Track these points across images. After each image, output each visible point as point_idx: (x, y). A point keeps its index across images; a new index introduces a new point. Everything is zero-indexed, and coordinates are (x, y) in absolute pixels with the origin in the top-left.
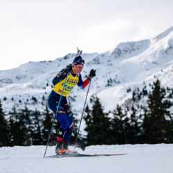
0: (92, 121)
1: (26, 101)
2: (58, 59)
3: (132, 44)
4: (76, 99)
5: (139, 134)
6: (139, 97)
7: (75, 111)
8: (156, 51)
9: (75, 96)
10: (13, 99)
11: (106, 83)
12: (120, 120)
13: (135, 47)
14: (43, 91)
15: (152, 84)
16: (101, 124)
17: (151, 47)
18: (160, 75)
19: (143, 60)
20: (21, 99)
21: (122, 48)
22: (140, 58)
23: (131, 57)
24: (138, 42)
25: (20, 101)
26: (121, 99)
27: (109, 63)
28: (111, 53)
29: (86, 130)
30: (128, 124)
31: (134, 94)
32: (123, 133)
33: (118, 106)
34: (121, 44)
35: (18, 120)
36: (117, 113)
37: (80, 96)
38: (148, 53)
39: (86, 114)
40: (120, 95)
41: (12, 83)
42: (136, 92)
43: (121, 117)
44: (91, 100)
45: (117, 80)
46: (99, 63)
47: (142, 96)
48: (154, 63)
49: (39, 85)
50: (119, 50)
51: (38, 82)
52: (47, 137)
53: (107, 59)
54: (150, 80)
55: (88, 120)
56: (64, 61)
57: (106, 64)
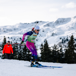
0: (44, 50)
1: (17, 39)
2: (32, 23)
3: (64, 19)
4: (38, 40)
5: (63, 57)
6: (65, 42)
7: (37, 45)
8: (73, 23)
9: (38, 39)
10: (12, 38)
11: (52, 35)
12: (55, 51)
13: (65, 20)
15: (71, 36)
16: (47, 52)
17: (71, 21)
18: (74, 33)
19: (67, 26)
20: (15, 38)
21: (59, 20)
22: (67, 25)
23: (63, 24)
24: (66, 18)
25: (15, 39)
26: (57, 42)
27: (53, 26)
30: (59, 53)
31: (63, 40)
32: (56, 56)
33: (55, 45)
34: (59, 19)
36: (54, 47)
37: (40, 39)
38: (70, 24)
39: (41, 47)
40: (57, 40)
41: (12, 31)
42: (64, 39)
44: (44, 41)
45: (56, 34)
46: (49, 26)
47: (66, 41)
48: (72, 28)
50: (58, 21)
51: (23, 32)
52: (24, 55)
53: (52, 25)
54: (70, 35)
55: (42, 50)
56: (35, 24)
57: (52, 26)
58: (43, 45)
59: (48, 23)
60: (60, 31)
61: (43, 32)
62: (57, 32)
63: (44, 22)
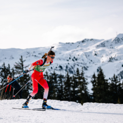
0: (97, 84)
1: (55, 68)
2: (78, 42)
7: (87, 76)
9: (88, 67)
11: (109, 60)
12: (116, 85)
14: (67, 62)
16: (102, 86)
20: (52, 66)
21: (120, 37)
25: (52, 68)
26: (118, 70)
27: (111, 47)
28: (113, 40)
29: (92, 89)
30: (121, 88)
32: (117, 93)
33: (114, 75)
34: (120, 34)
35: (49, 80)
36: (114, 80)
39: (93, 79)
40: (117, 69)
43: (116, 83)
44: (98, 70)
45: (115, 58)
46: (104, 46)
49: (64, 58)
50: (118, 38)
51: (64, 56)
52: (67, 93)
53: (110, 44)
55: (94, 83)
56: (82, 43)
57: (109, 47)
58: (96, 76)
59: (102, 42)
60: (122, 55)
61: (95, 56)
62: (117, 55)
63: (97, 41)
